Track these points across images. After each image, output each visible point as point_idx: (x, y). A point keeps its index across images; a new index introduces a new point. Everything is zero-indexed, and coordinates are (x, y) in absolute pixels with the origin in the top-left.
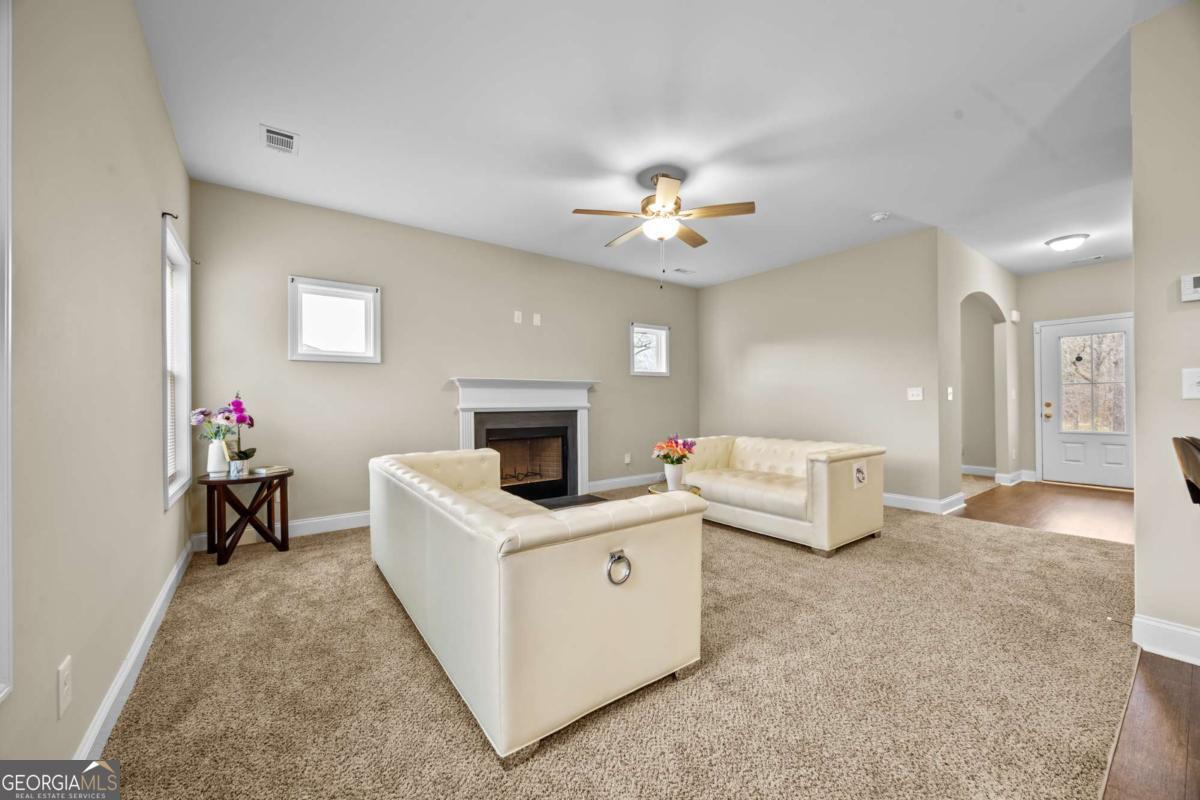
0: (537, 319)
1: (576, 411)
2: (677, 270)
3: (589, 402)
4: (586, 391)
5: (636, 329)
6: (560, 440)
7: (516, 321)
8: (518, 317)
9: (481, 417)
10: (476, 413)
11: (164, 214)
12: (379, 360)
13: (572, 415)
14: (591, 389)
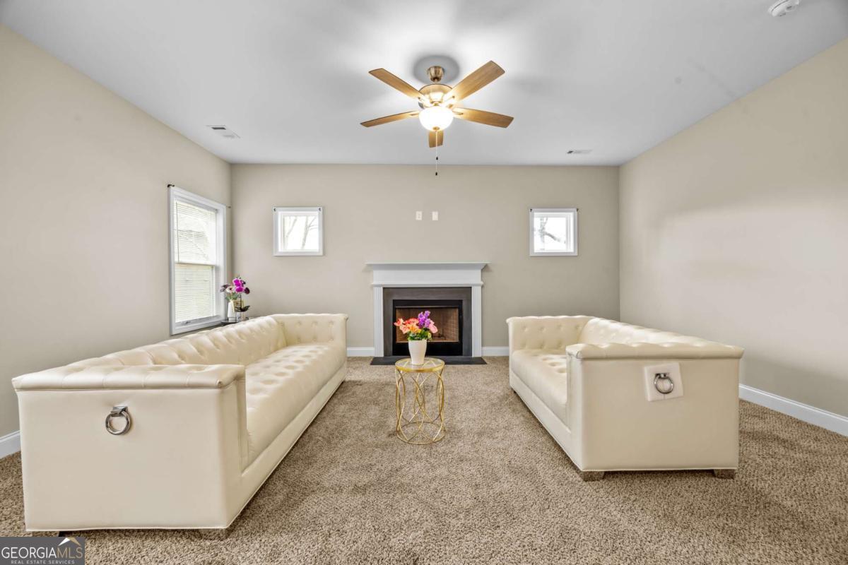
0: (435, 216)
1: (471, 288)
2: (570, 152)
3: (482, 280)
4: (480, 271)
5: (535, 214)
6: (457, 310)
7: (417, 219)
8: (419, 216)
9: (387, 291)
10: (384, 288)
11: (169, 186)
12: (321, 254)
13: (468, 290)
14: (485, 269)
